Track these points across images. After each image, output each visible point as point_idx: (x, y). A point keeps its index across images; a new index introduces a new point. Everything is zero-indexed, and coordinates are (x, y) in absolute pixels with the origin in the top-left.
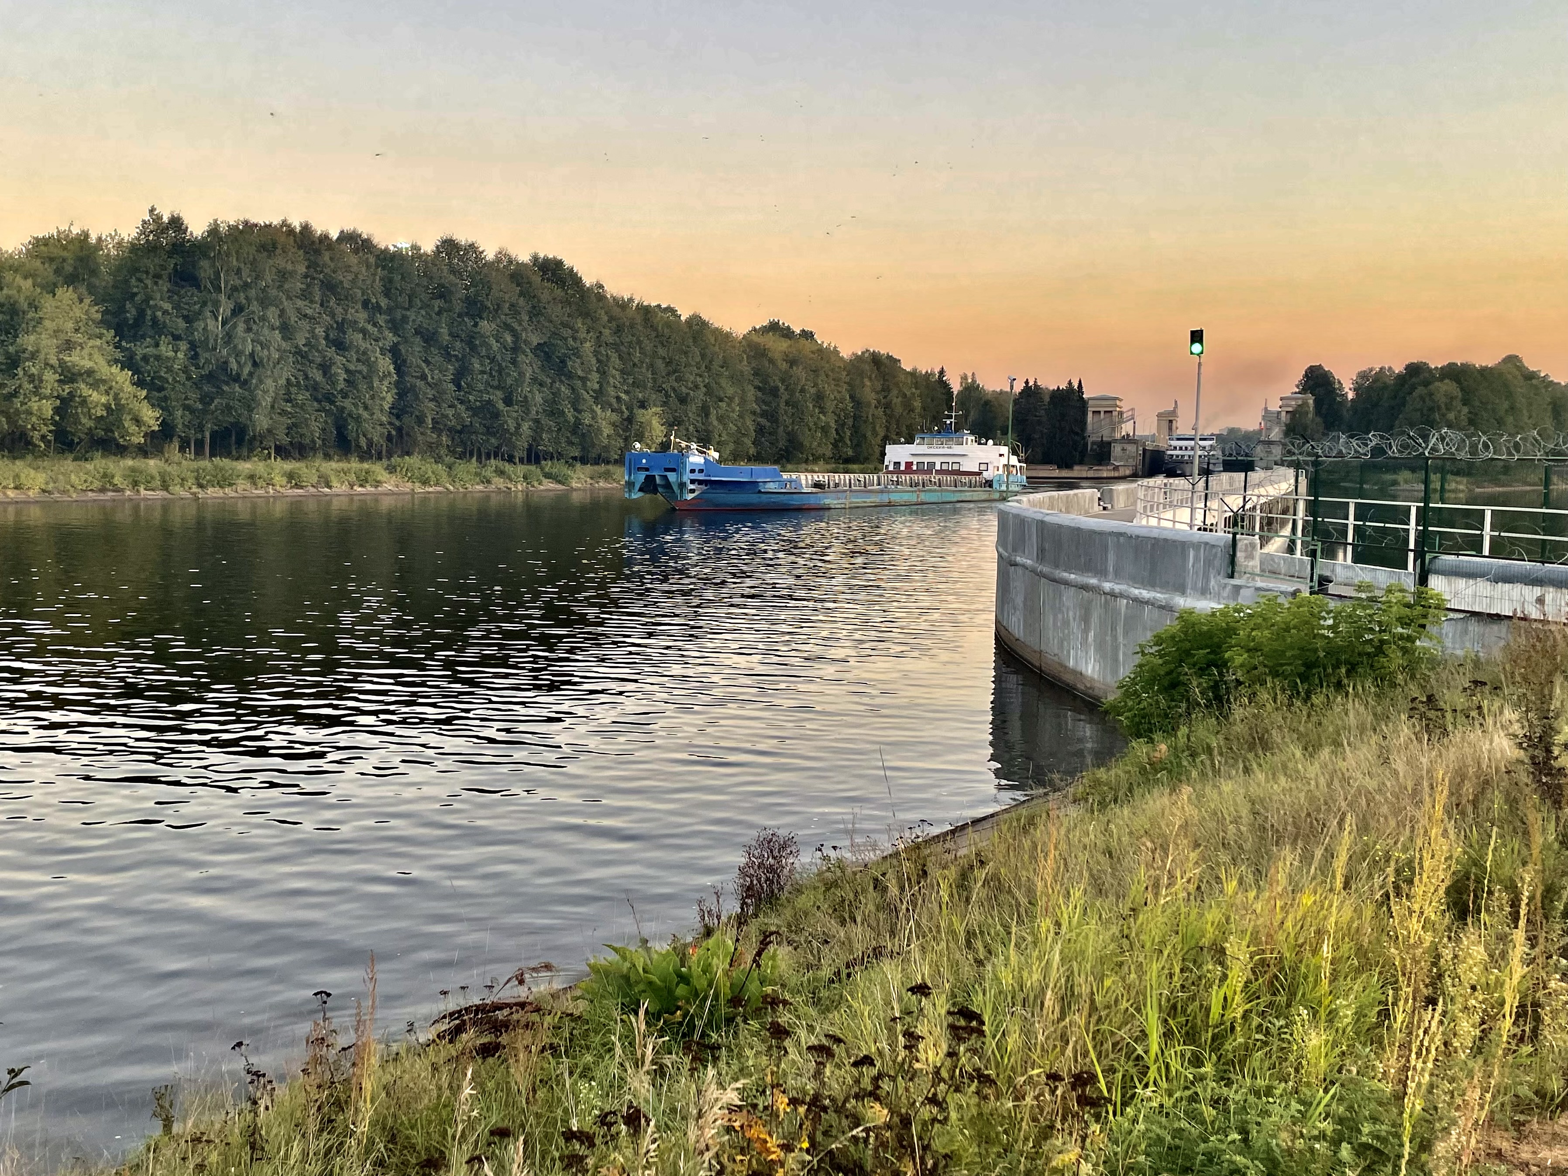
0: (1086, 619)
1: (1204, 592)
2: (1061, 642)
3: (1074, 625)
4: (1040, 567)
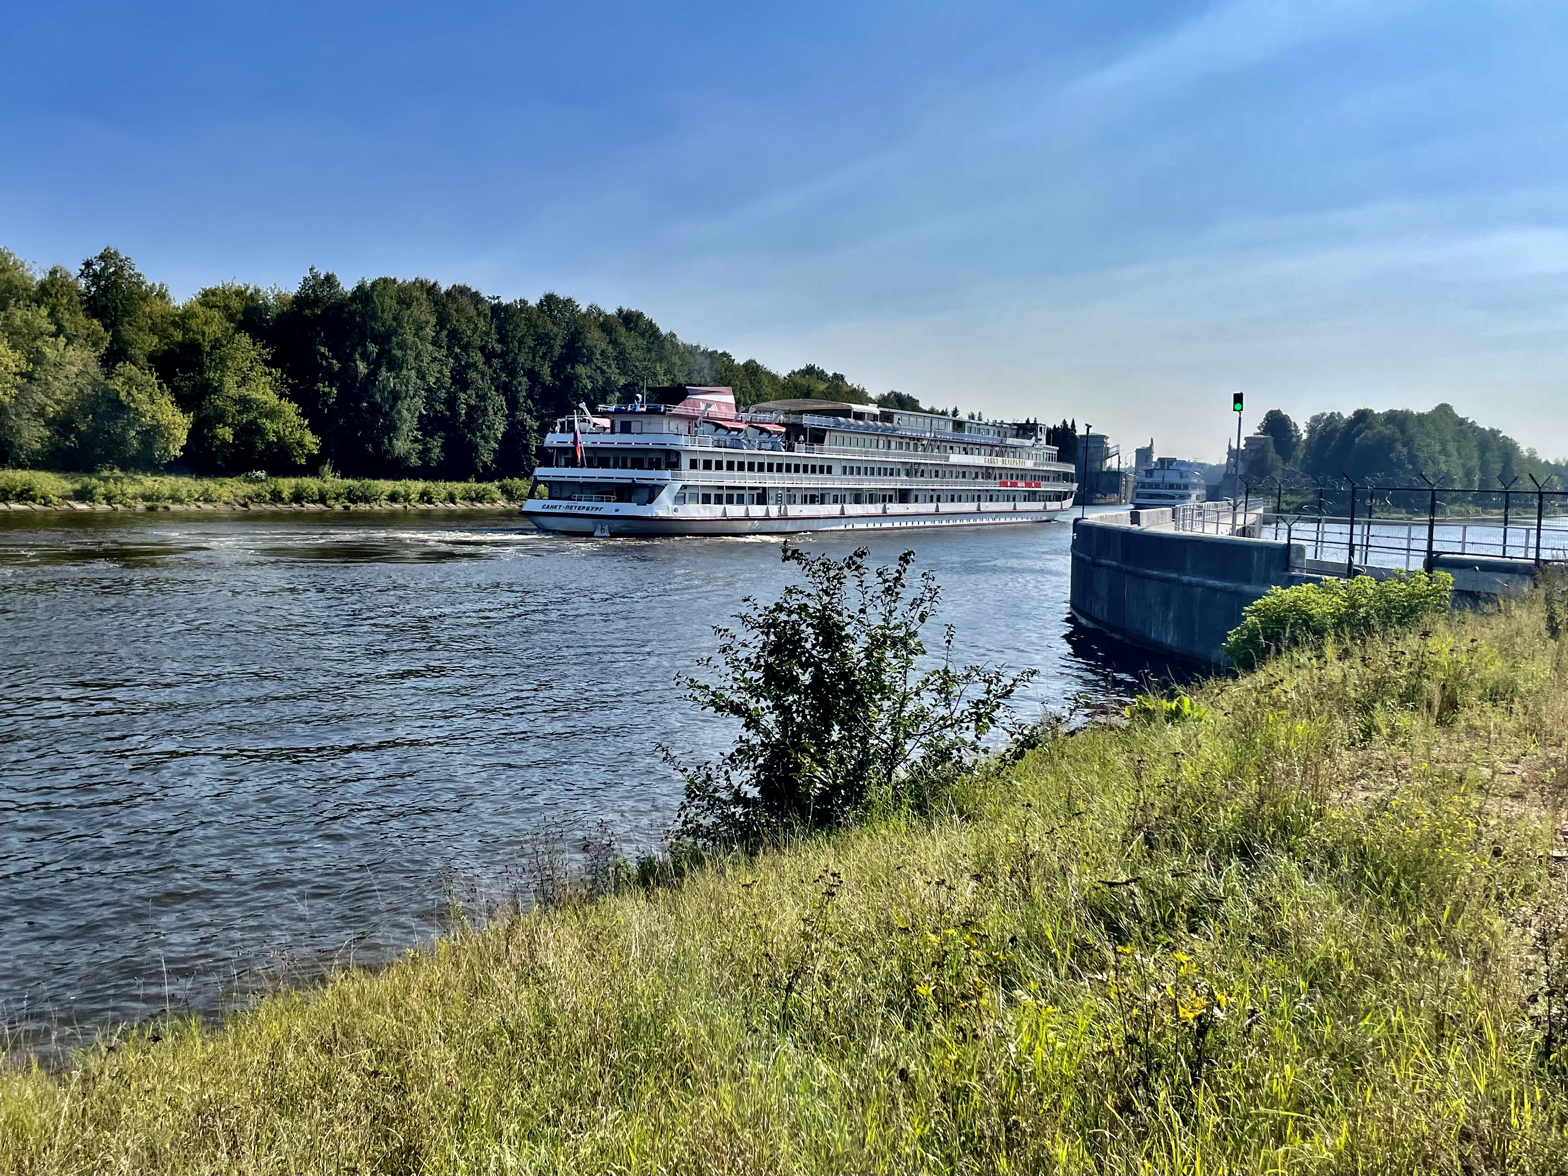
0: (1166, 604)
1: (1265, 581)
2: (1144, 620)
3: (1156, 608)
4: (1125, 567)
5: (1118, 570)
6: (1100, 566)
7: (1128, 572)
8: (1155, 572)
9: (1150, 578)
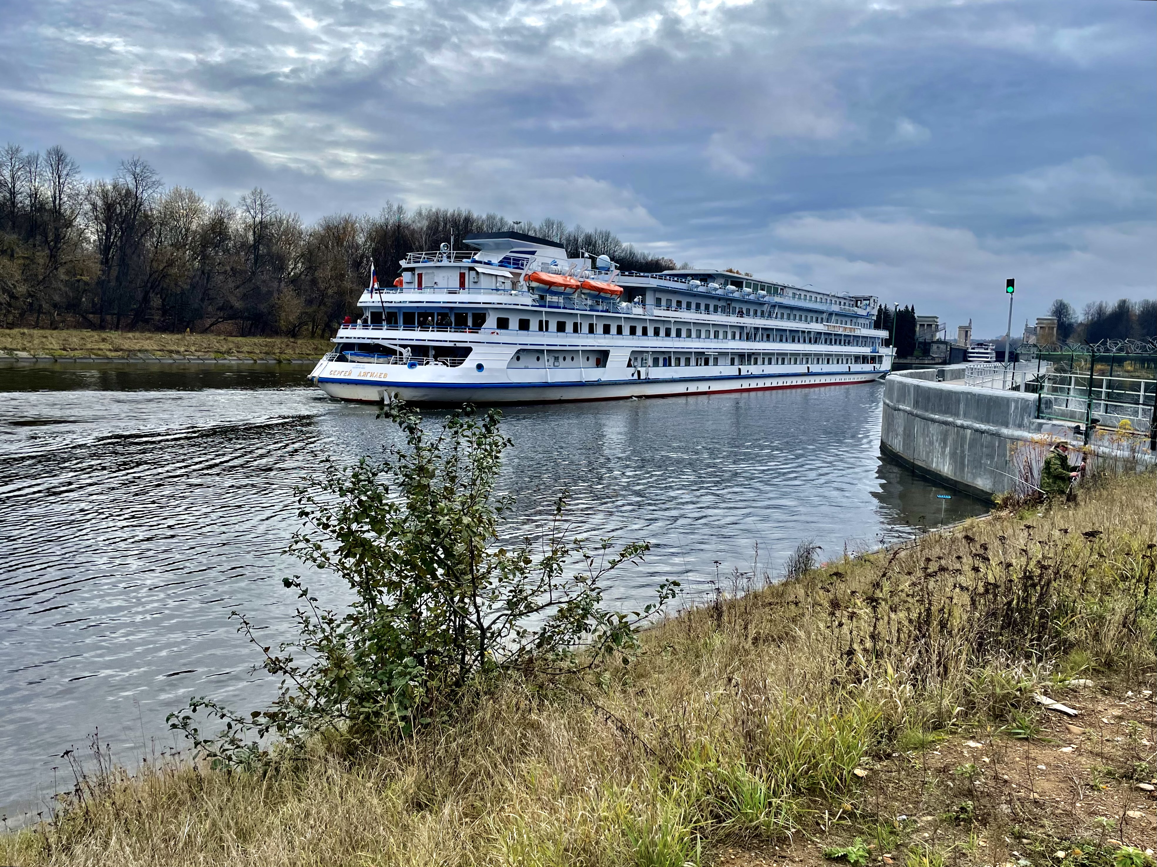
0: (944, 441)
1: (1020, 426)
2: (928, 454)
3: (937, 445)
4: (915, 412)
5: (910, 413)
6: (899, 410)
7: (917, 416)
8: (937, 417)
9: (933, 421)
